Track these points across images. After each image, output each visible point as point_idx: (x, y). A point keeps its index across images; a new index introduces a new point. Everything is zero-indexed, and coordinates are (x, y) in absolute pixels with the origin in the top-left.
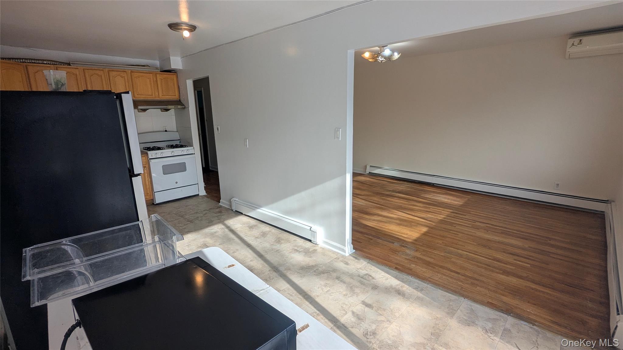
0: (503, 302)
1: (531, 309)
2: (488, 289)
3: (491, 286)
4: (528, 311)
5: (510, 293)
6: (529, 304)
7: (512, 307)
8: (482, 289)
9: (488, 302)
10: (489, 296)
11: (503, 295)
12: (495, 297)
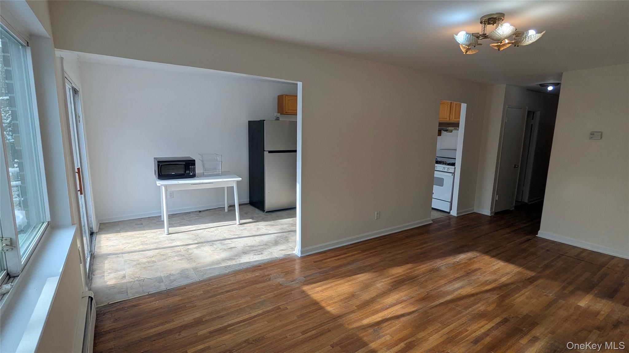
0: (177, 295)
1: (157, 304)
2: (196, 297)
3: (196, 300)
4: (157, 302)
5: (179, 305)
6: (160, 307)
7: (169, 296)
8: (198, 293)
9: (185, 288)
10: (188, 292)
11: (181, 300)
12: (185, 294)
